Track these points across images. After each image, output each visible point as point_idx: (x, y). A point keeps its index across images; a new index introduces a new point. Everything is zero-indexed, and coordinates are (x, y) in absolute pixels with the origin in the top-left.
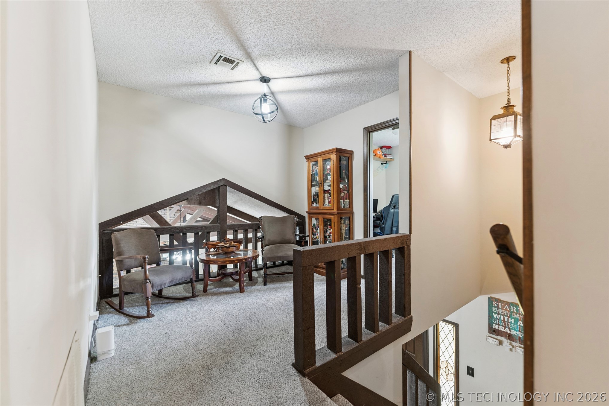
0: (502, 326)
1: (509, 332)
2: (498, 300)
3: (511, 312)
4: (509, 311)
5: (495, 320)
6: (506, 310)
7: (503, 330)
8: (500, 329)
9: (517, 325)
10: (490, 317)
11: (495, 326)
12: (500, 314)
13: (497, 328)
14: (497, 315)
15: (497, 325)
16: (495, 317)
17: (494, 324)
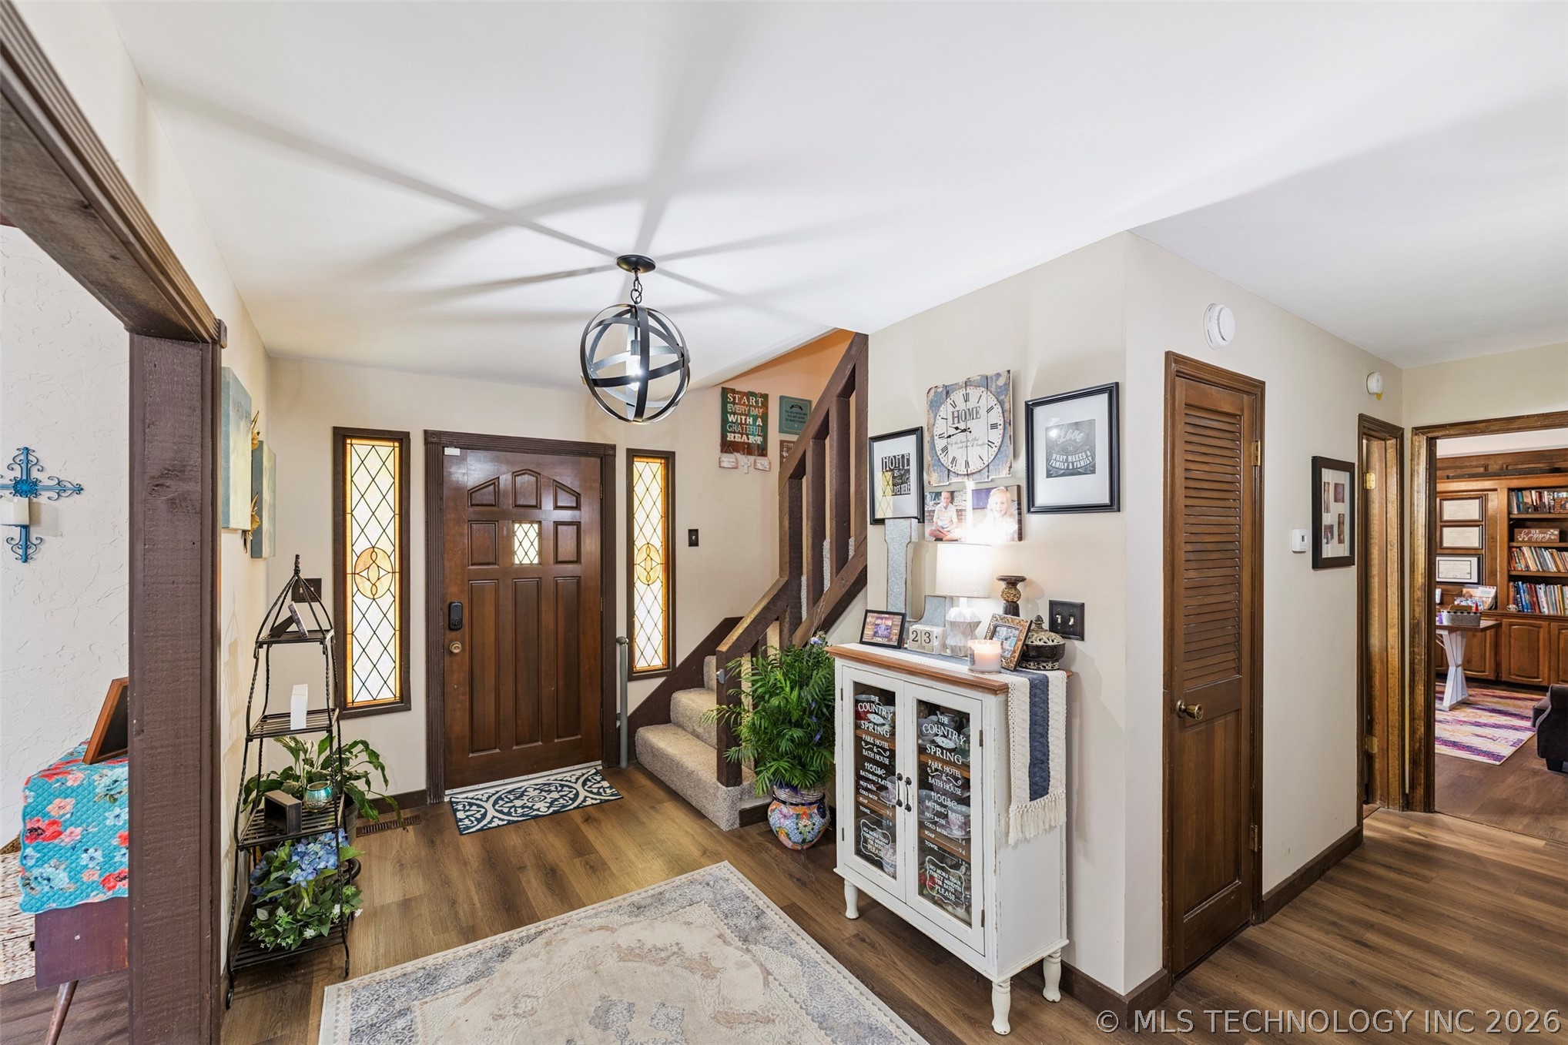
0: (739, 433)
1: (746, 441)
2: (733, 391)
3: (750, 406)
4: (747, 406)
5: (730, 427)
6: (744, 404)
7: (740, 440)
8: (736, 439)
9: (756, 426)
10: (724, 421)
11: (730, 437)
12: (738, 414)
13: (732, 439)
14: (732, 416)
15: (733, 434)
16: (730, 420)
17: (728, 434)
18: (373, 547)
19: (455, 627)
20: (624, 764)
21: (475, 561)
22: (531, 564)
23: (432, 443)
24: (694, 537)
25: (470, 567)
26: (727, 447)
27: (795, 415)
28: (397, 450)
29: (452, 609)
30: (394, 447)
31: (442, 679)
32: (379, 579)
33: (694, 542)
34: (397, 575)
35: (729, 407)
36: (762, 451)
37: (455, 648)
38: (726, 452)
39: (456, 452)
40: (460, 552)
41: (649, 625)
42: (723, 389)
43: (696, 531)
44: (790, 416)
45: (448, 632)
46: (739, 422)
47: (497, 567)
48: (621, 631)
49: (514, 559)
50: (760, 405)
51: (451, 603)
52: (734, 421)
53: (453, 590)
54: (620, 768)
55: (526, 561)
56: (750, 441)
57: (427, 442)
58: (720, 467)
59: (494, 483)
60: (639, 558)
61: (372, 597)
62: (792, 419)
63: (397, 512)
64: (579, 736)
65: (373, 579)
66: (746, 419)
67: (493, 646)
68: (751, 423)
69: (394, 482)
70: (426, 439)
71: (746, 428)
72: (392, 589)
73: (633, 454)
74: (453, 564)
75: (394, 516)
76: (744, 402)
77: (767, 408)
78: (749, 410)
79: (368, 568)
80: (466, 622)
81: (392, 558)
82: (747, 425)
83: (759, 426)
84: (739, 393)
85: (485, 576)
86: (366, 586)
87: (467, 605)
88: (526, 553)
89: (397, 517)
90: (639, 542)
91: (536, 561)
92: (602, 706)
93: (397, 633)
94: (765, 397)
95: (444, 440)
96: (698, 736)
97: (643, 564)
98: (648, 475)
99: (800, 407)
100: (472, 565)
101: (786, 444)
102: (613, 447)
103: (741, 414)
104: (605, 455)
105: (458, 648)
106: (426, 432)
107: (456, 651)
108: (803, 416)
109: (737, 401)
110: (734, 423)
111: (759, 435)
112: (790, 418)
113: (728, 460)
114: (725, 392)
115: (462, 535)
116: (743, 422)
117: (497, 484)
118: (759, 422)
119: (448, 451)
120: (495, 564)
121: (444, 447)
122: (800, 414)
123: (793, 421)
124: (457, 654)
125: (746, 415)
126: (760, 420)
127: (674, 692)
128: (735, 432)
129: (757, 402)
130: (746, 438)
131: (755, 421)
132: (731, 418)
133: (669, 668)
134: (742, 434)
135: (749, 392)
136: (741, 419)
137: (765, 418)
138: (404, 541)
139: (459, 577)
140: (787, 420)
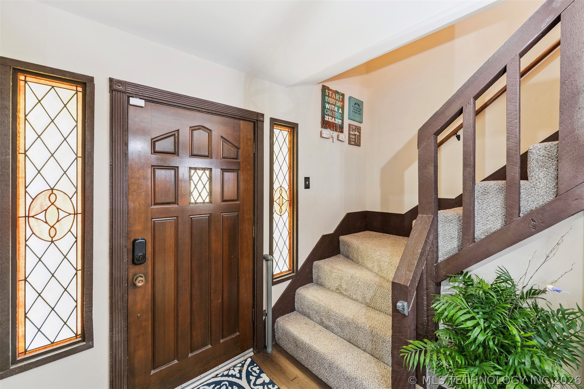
1: (334, 122)
2: (328, 89)
4: (335, 99)
5: (326, 112)
7: (331, 121)
8: (329, 120)
10: (323, 108)
11: (326, 118)
12: (330, 104)
13: (327, 120)
14: (328, 104)
15: (328, 116)
16: (327, 107)
17: (326, 116)
18: (52, 189)
19: (139, 262)
20: (269, 350)
21: (157, 201)
22: (204, 203)
23: (118, 91)
24: (307, 182)
25: (153, 207)
26: (325, 124)
27: (357, 109)
28: (80, 95)
29: (136, 247)
30: (77, 90)
31: (126, 311)
32: (58, 221)
33: (307, 187)
34: (80, 217)
35: (326, 99)
36: (341, 129)
37: (139, 282)
38: (324, 128)
39: (141, 103)
40: (144, 193)
41: (281, 244)
42: (323, 86)
43: (309, 178)
44: (354, 109)
45: (131, 266)
46: (331, 109)
47: (176, 206)
48: (266, 251)
49: (190, 199)
50: (341, 100)
51: (135, 240)
52: (329, 108)
53: (138, 227)
54: (267, 353)
55: (200, 200)
56: (336, 122)
57: (112, 90)
58: (321, 137)
59: (175, 135)
60: (276, 196)
61: (50, 239)
62: (355, 111)
63: (80, 154)
64: (238, 333)
65: (52, 221)
66: (334, 108)
67: (173, 274)
68: (337, 111)
69: (76, 126)
70: (111, 87)
71: (334, 114)
72: (74, 230)
73: (274, 122)
74: (137, 204)
75: (76, 159)
76: (334, 97)
77: (344, 103)
78: (336, 102)
79: (46, 210)
80: (149, 256)
81: (74, 199)
82: (335, 111)
83: (340, 113)
84: (331, 90)
85: (166, 214)
86: (42, 229)
87: (150, 240)
88: (200, 194)
89: (80, 160)
90: (276, 186)
91: (207, 200)
92: (253, 307)
93: (79, 273)
94: (343, 95)
95: (129, 90)
96: (327, 327)
97: (278, 201)
98: (281, 139)
99: (359, 105)
100: (155, 204)
101: (351, 126)
102: (263, 115)
103: (332, 104)
104: (257, 120)
105: (142, 281)
106: (111, 80)
107: (140, 284)
108: (359, 110)
109: (330, 96)
110: (329, 109)
111: (340, 119)
112: (354, 111)
113: (327, 132)
114: (324, 89)
115: (145, 178)
116: (333, 110)
117: (176, 135)
118: (340, 111)
119: (133, 101)
120: (175, 203)
121: (129, 97)
122: (358, 109)
123: (355, 112)
124: (140, 287)
125: (334, 105)
126: (340, 109)
127: (297, 289)
128: (329, 115)
129: (339, 98)
130: (334, 120)
131: (338, 110)
132: (327, 106)
133: (293, 272)
134: (332, 117)
135: (336, 91)
136: (332, 107)
137: (343, 108)
138: (87, 184)
139: (143, 216)
140: (353, 111)
